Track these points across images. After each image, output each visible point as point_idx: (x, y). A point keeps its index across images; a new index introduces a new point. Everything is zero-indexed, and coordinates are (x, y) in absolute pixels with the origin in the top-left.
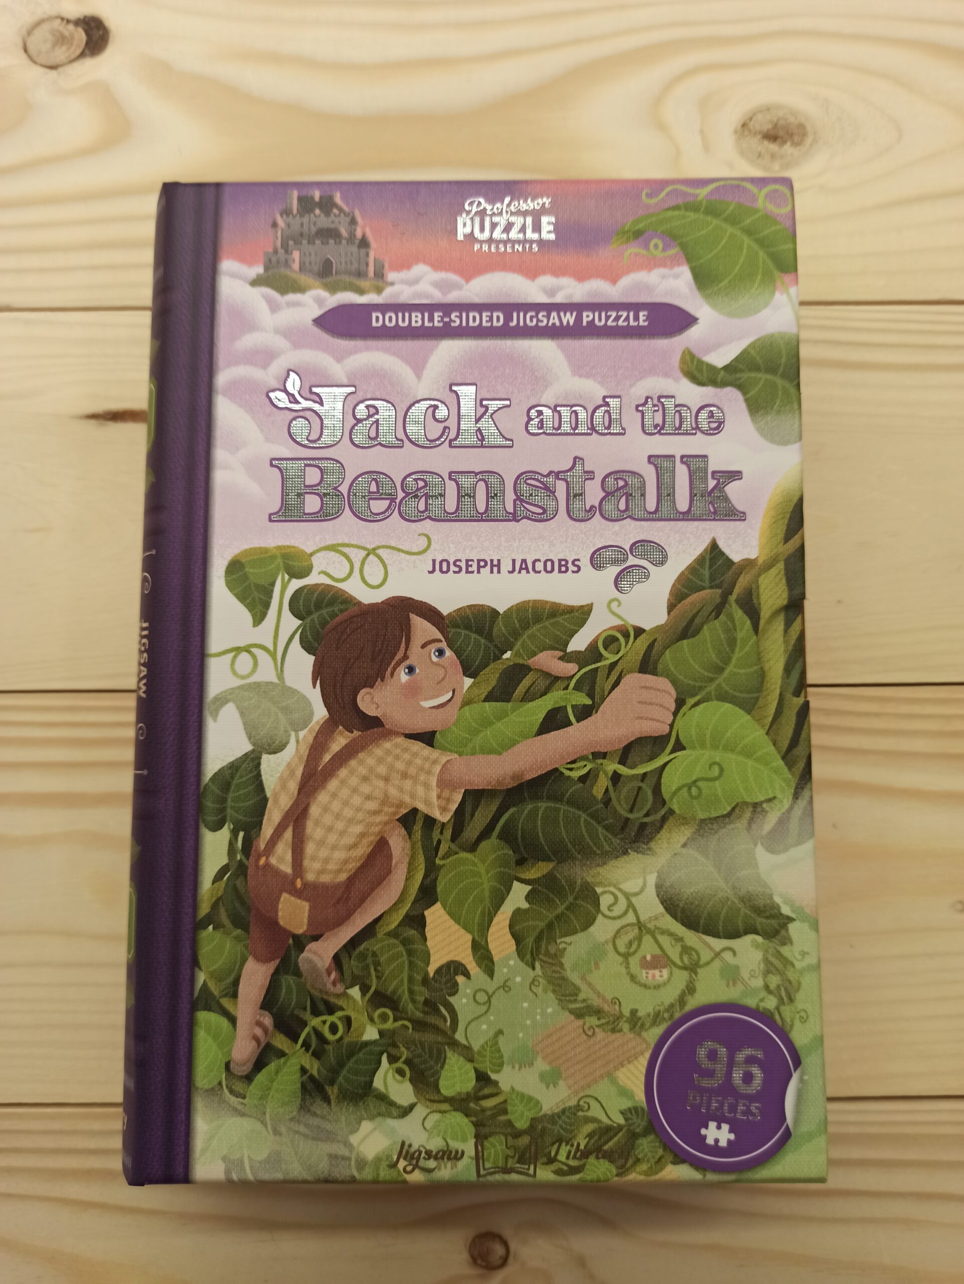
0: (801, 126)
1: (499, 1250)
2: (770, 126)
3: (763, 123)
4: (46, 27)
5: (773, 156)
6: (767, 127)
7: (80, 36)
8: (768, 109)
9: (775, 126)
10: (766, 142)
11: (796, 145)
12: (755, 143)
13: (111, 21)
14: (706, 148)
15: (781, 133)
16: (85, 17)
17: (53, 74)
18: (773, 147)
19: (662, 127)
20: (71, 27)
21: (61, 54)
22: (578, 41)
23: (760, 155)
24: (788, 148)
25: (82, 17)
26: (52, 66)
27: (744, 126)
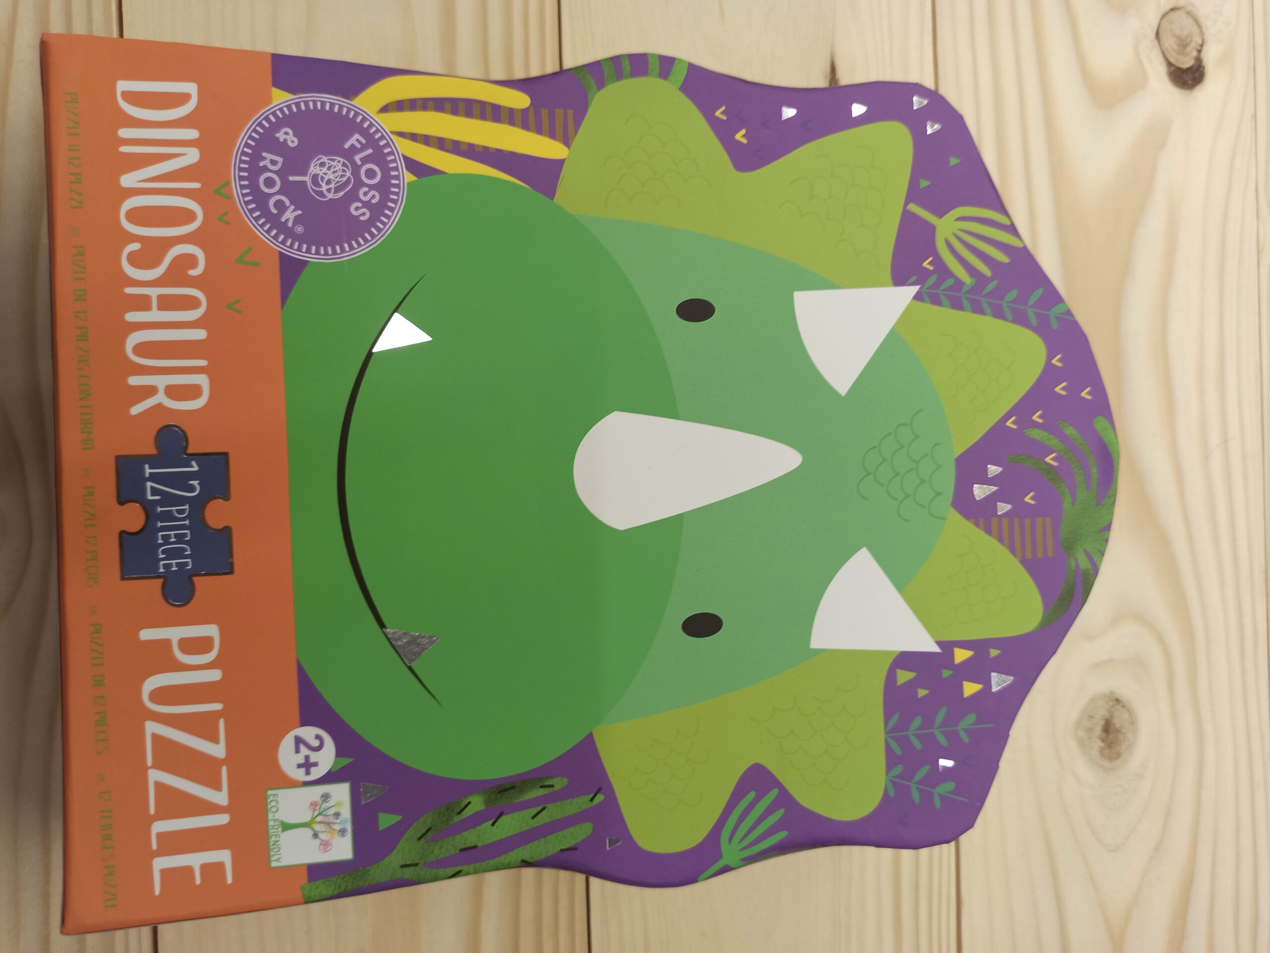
0: (1118, 756)
2: (1118, 726)
3: (1120, 719)
4: (1195, 30)
5: (1090, 730)
6: (1117, 722)
7: (1187, 62)
8: (1133, 722)
9: (1118, 731)
10: (1102, 723)
11: (1101, 751)
12: (1101, 713)
13: (1200, 93)
14: (1098, 666)
15: (1111, 737)
16: (1204, 68)
17: (1153, 37)
18: (1098, 730)
19: (1115, 622)
20: (1195, 54)
21: (1170, 43)
22: (1191, 540)
23: (1091, 717)
24: (1098, 744)
25: (1203, 64)
26: (1157, 34)
27: (1118, 701)
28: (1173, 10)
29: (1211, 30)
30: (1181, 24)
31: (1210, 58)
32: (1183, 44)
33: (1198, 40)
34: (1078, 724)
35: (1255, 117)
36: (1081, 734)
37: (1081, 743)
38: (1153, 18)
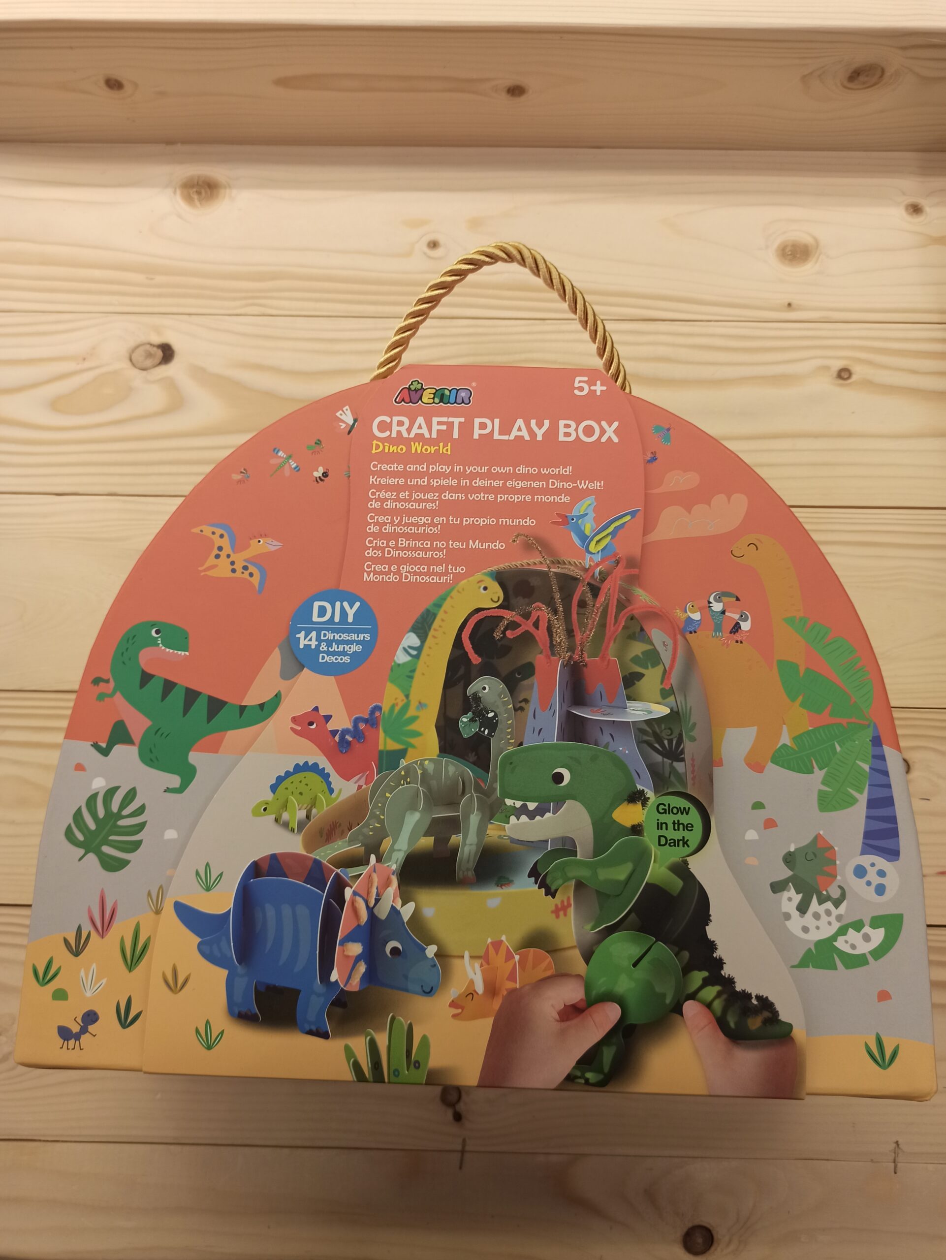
28: (131, 360)
29: (143, 338)
30: (138, 356)
31: (157, 340)
32: (149, 355)
33: (148, 347)
35: (190, 314)
38: (135, 372)
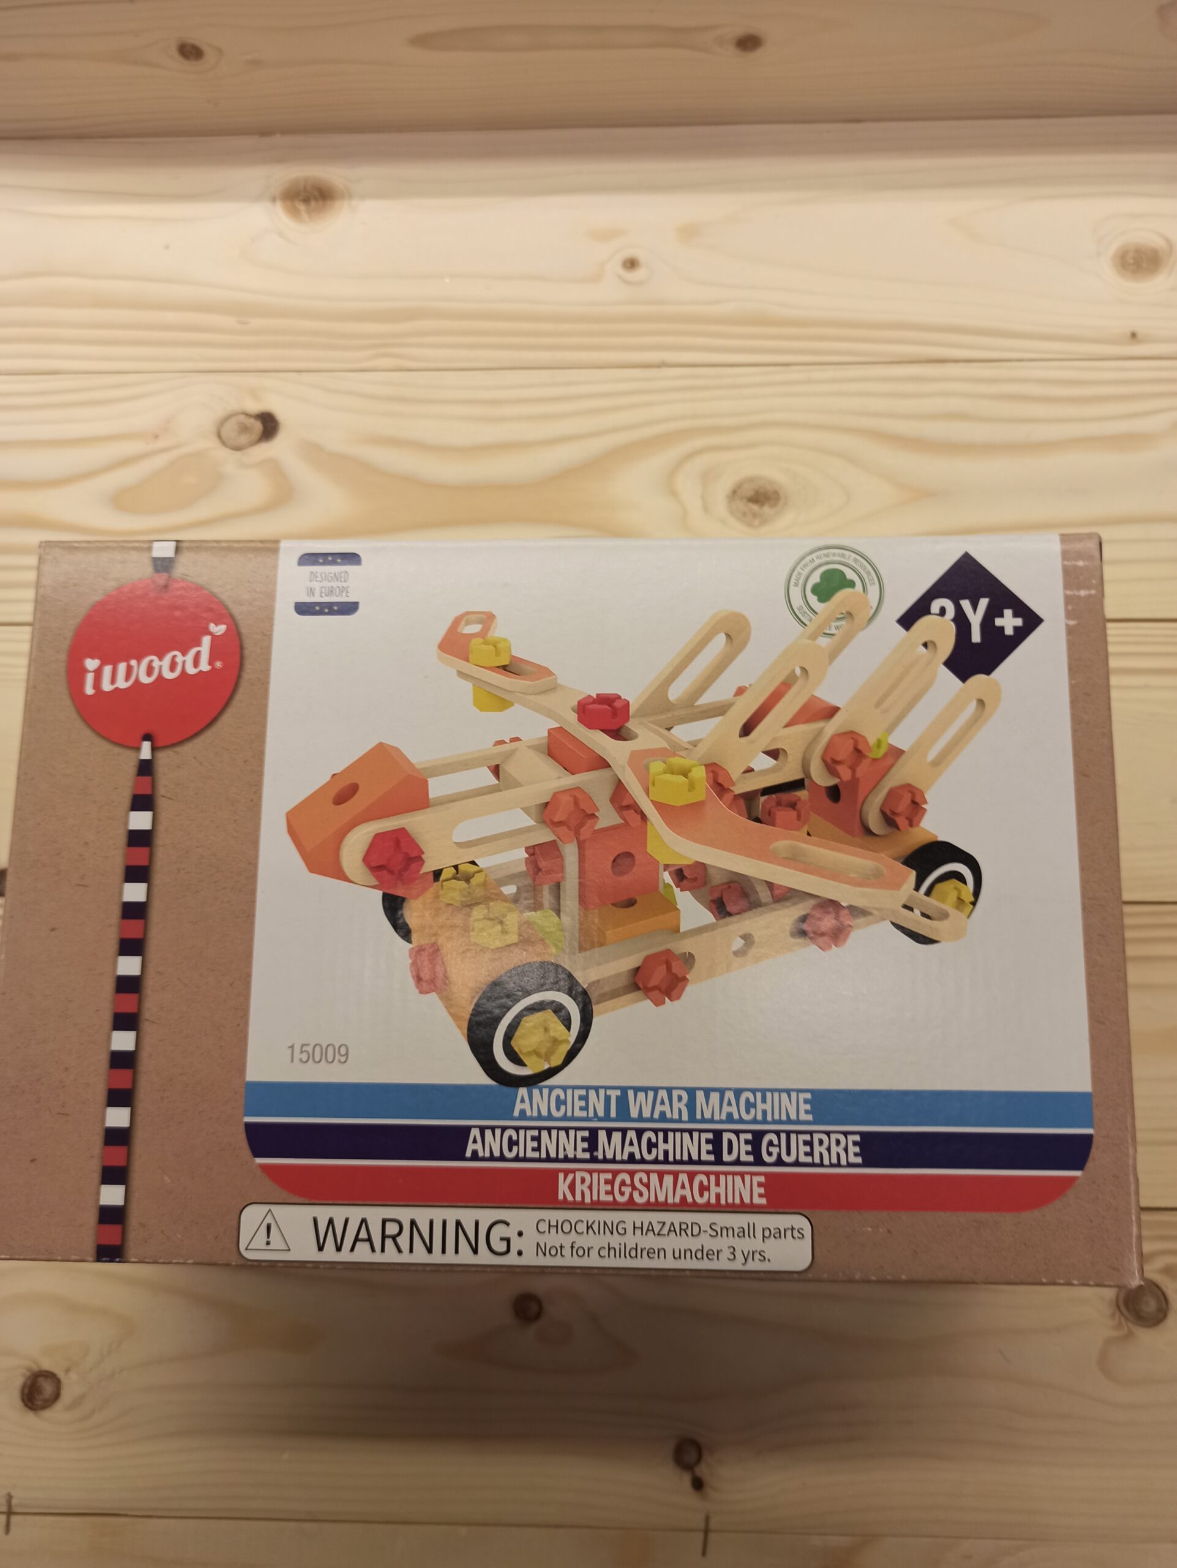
0: (776, 493)
1: (534, 1308)
2: (752, 493)
3: (748, 490)
4: (234, 420)
5: (755, 515)
6: (751, 493)
7: (258, 426)
8: (751, 480)
9: (757, 493)
10: (750, 504)
11: (771, 506)
12: (741, 505)
13: (281, 414)
14: (706, 509)
15: (761, 497)
16: (262, 412)
17: (238, 454)
18: (755, 507)
19: (673, 493)
20: (252, 421)
21: (244, 439)
22: (615, 430)
23: (744, 514)
24: (767, 509)
25: (260, 413)
26: (238, 448)
27: (734, 492)
28: (219, 436)
29: (234, 405)
30: (230, 430)
31: (255, 407)
32: (244, 429)
33: (242, 418)
34: (750, 525)
35: (299, 371)
36: (756, 522)
37: (764, 522)
38: (224, 453)
